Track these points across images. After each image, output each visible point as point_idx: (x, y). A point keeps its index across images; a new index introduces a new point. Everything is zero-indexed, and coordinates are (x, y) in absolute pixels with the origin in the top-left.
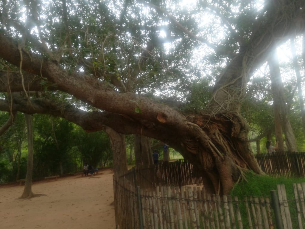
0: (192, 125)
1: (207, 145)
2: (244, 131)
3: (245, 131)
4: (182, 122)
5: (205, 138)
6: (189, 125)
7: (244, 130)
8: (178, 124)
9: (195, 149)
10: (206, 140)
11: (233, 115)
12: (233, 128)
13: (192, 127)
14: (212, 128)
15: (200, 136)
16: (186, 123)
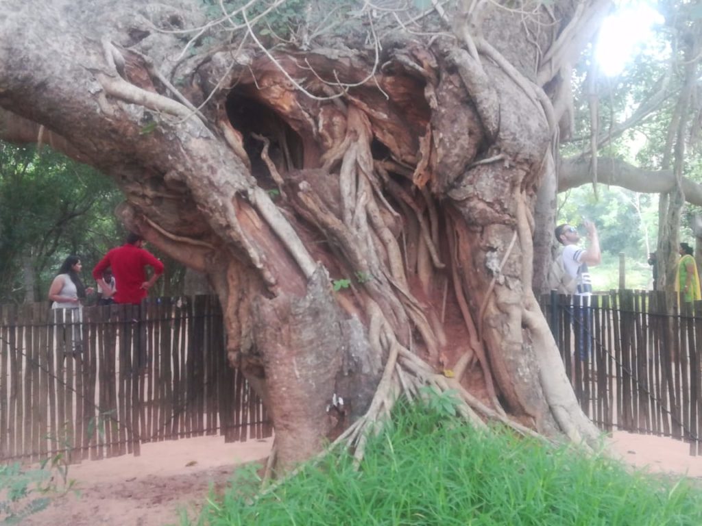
0: (136, 103)
1: (223, 222)
2: (496, 157)
3: (502, 160)
4: (69, 78)
5: (211, 183)
6: (113, 97)
7: (499, 151)
8: (43, 85)
9: (195, 242)
10: (216, 196)
11: (441, 56)
12: (429, 134)
13: (136, 113)
14: (337, 129)
15: (181, 169)
16: (96, 87)
